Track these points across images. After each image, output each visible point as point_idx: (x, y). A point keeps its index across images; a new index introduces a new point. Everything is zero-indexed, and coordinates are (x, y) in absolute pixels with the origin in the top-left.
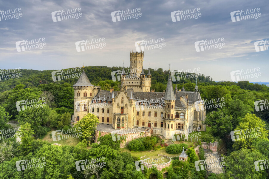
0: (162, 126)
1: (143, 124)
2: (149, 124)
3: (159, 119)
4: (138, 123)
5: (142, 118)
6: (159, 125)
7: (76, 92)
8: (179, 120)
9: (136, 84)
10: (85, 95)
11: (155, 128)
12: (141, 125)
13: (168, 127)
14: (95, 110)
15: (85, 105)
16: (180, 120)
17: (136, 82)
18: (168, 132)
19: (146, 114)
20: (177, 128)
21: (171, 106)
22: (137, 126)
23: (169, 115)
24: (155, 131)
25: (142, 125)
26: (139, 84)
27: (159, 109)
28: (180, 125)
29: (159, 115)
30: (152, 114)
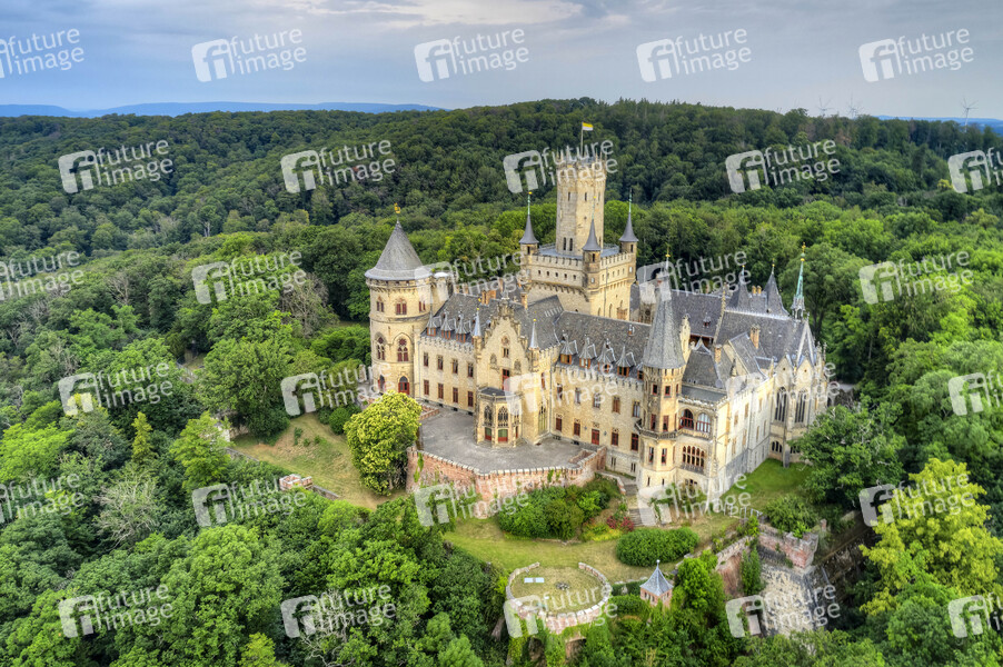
0: (635, 446)
1: (577, 430)
2: (596, 436)
3: (625, 424)
4: (559, 425)
5: (574, 413)
6: (625, 442)
8: (691, 436)
9: (569, 282)
10: (401, 308)
11: (613, 451)
12: (568, 434)
13: (652, 459)
15: (402, 342)
16: (696, 437)
17: (570, 274)
18: (651, 473)
20: (684, 460)
21: (663, 389)
22: (556, 433)
23: (655, 419)
24: (614, 461)
25: (571, 431)
26: (578, 283)
27: (629, 391)
28: (693, 452)
29: (626, 407)
30: (606, 402)
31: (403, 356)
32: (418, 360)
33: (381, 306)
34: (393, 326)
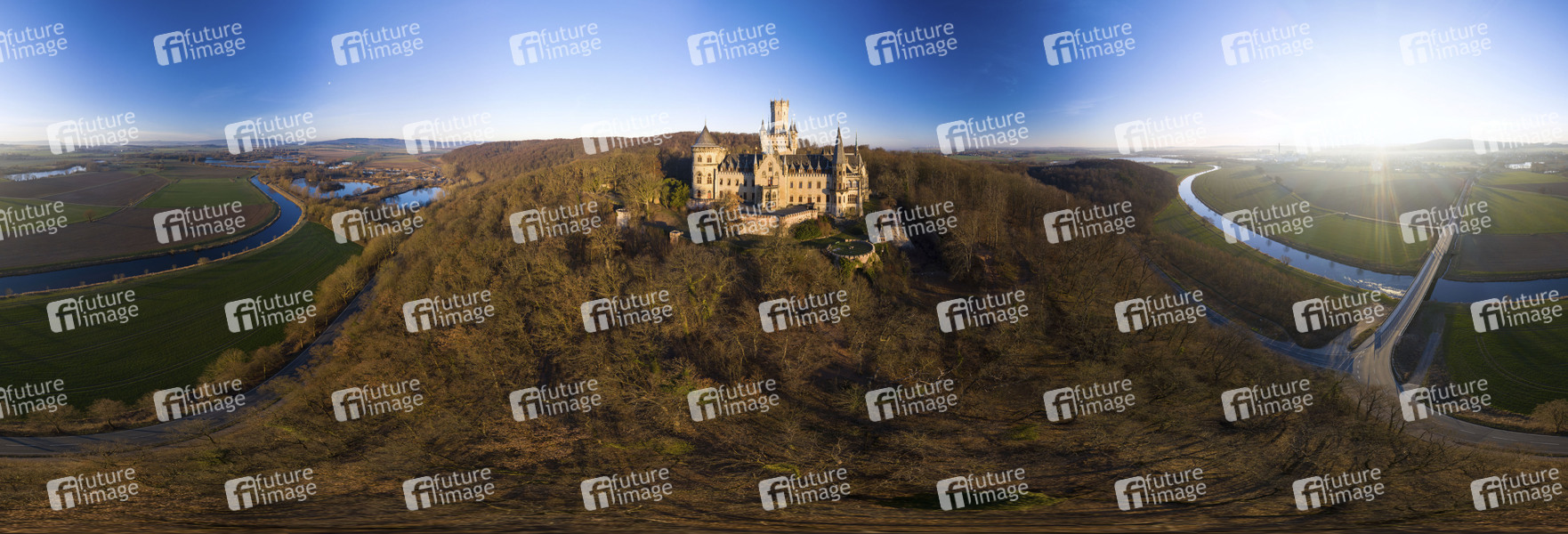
0: (828, 200)
1: (801, 199)
2: (810, 199)
3: (824, 192)
4: (792, 199)
5: (798, 192)
6: (824, 198)
7: (696, 155)
10: (709, 160)
11: (818, 204)
13: (840, 202)
14: (725, 183)
15: (709, 175)
16: (853, 190)
18: (840, 207)
19: (805, 185)
20: (848, 200)
22: (791, 202)
23: (840, 185)
27: (823, 179)
29: (824, 186)
30: (814, 185)
31: (709, 182)
32: (717, 182)
33: (700, 159)
34: (706, 167)
